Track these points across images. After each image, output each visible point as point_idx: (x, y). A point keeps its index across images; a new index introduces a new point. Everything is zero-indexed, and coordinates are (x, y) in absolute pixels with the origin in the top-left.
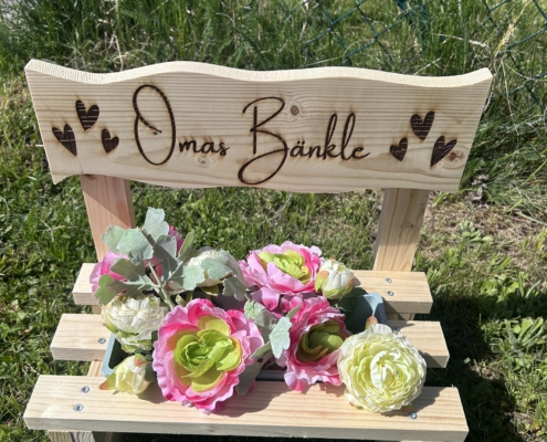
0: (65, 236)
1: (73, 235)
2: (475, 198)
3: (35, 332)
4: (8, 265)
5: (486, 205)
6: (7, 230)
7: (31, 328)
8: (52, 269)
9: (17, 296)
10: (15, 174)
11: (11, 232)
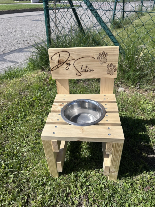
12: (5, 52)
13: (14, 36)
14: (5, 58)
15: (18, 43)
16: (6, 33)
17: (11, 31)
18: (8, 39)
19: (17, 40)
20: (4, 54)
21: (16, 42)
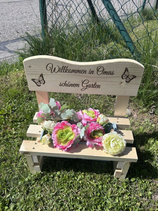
0: (30, 112)
1: (32, 112)
2: (151, 113)
3: (17, 137)
4: (13, 118)
5: (154, 115)
6: (15, 109)
7: (16, 136)
8: (25, 121)
9: (14, 127)
10: (20, 94)
11: (16, 109)
12: (10, 39)
13: (27, 21)
14: (7, 46)
15: (29, 30)
16: (19, 17)
17: (26, 16)
18: (19, 24)
19: (28, 26)
20: (8, 42)
21: (26, 28)
